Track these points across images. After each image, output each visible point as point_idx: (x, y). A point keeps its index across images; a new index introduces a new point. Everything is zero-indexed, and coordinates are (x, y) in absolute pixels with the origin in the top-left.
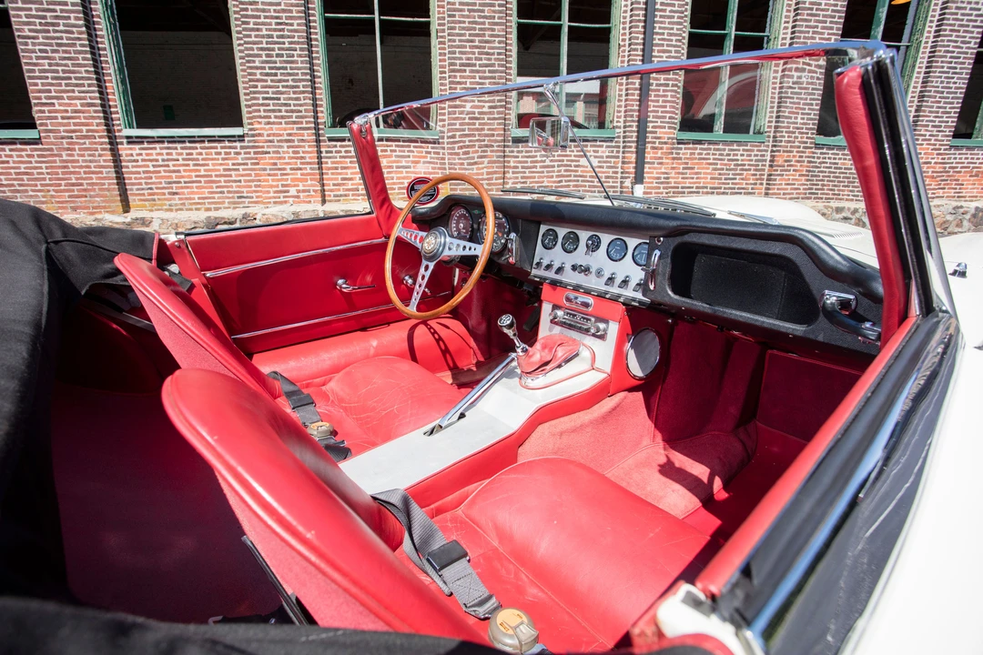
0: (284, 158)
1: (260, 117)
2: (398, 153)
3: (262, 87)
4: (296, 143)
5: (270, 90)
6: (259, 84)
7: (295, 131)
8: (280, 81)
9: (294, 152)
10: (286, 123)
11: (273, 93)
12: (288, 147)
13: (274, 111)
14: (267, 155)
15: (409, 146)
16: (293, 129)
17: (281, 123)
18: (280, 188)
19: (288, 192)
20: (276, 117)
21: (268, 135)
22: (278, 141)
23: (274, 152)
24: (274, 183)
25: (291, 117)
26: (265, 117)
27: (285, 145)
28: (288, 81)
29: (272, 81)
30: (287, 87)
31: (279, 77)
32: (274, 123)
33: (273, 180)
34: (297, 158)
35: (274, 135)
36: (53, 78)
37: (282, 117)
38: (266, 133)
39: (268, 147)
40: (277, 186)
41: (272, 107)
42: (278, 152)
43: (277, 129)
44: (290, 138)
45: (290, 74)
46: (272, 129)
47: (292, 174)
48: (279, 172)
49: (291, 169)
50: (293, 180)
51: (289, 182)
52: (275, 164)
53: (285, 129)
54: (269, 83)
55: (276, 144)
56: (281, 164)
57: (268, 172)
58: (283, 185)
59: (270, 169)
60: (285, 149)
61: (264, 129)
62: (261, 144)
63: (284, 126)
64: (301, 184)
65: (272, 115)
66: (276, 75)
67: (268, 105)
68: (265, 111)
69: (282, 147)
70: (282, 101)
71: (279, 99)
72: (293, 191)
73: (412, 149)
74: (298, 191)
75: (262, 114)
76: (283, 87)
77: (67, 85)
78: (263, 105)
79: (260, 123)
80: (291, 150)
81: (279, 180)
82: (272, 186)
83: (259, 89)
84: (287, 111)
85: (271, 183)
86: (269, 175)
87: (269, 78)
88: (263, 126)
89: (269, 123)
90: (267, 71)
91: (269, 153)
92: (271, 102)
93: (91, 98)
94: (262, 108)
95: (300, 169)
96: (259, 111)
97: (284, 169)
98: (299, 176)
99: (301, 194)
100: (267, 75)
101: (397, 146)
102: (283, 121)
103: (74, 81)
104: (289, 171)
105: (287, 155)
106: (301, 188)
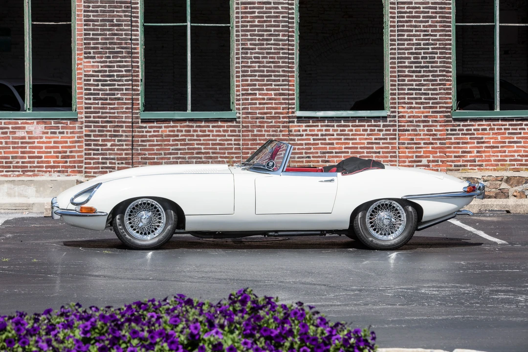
0: (420, 135)
1: (405, 103)
2: (510, 131)
3: (409, 81)
4: (431, 123)
5: (414, 83)
6: (407, 79)
7: (430, 114)
8: (422, 76)
9: (428, 130)
10: (424, 108)
11: (416, 85)
12: (424, 126)
13: (416, 99)
14: (407, 133)
15: (521, 125)
16: (429, 112)
17: (420, 108)
18: (415, 159)
19: (421, 161)
20: (416, 103)
21: (409, 117)
22: (416, 122)
23: (412, 130)
24: (410, 155)
25: (429, 103)
26: (408, 103)
27: (422, 124)
28: (428, 76)
29: (416, 76)
30: (427, 80)
31: (422, 74)
32: (414, 108)
33: (409, 152)
34: (430, 135)
35: (414, 117)
36: (259, 76)
37: (422, 103)
38: (407, 115)
39: (408, 126)
40: (412, 157)
41: (414, 96)
42: (416, 130)
43: (416, 112)
44: (426, 119)
45: (430, 71)
46: (412, 112)
47: (425, 148)
48: (415, 146)
49: (425, 144)
50: (424, 152)
51: (422, 154)
52: (412, 139)
53: (423, 113)
54: (414, 78)
55: (415, 123)
56: (417, 139)
57: (406, 145)
58: (417, 157)
59: (408, 144)
60: (422, 128)
61: (406, 112)
62: (403, 124)
63: (422, 110)
64: (431, 156)
65: (414, 101)
66: (420, 72)
67: (412, 94)
68: (409, 99)
69: (419, 126)
70: (423, 91)
71: (420, 90)
72: (424, 161)
73: (523, 127)
74: (429, 161)
75: (406, 101)
76: (424, 80)
77: (268, 80)
78: (407, 94)
79: (404, 108)
80: (426, 128)
81: (414, 152)
82: (408, 157)
83: (406, 82)
84: (425, 99)
85: (407, 154)
86: (407, 148)
87: (414, 74)
88: (406, 110)
89: (411, 108)
90: (414, 69)
91: (408, 130)
92: (414, 92)
93: (282, 89)
94: (406, 97)
95: (432, 144)
96: (404, 98)
97: (419, 144)
98: (430, 149)
99: (431, 164)
100: (413, 72)
101: (510, 125)
102: (422, 106)
103: (273, 78)
104: (422, 145)
105: (422, 133)
106: (431, 159)
